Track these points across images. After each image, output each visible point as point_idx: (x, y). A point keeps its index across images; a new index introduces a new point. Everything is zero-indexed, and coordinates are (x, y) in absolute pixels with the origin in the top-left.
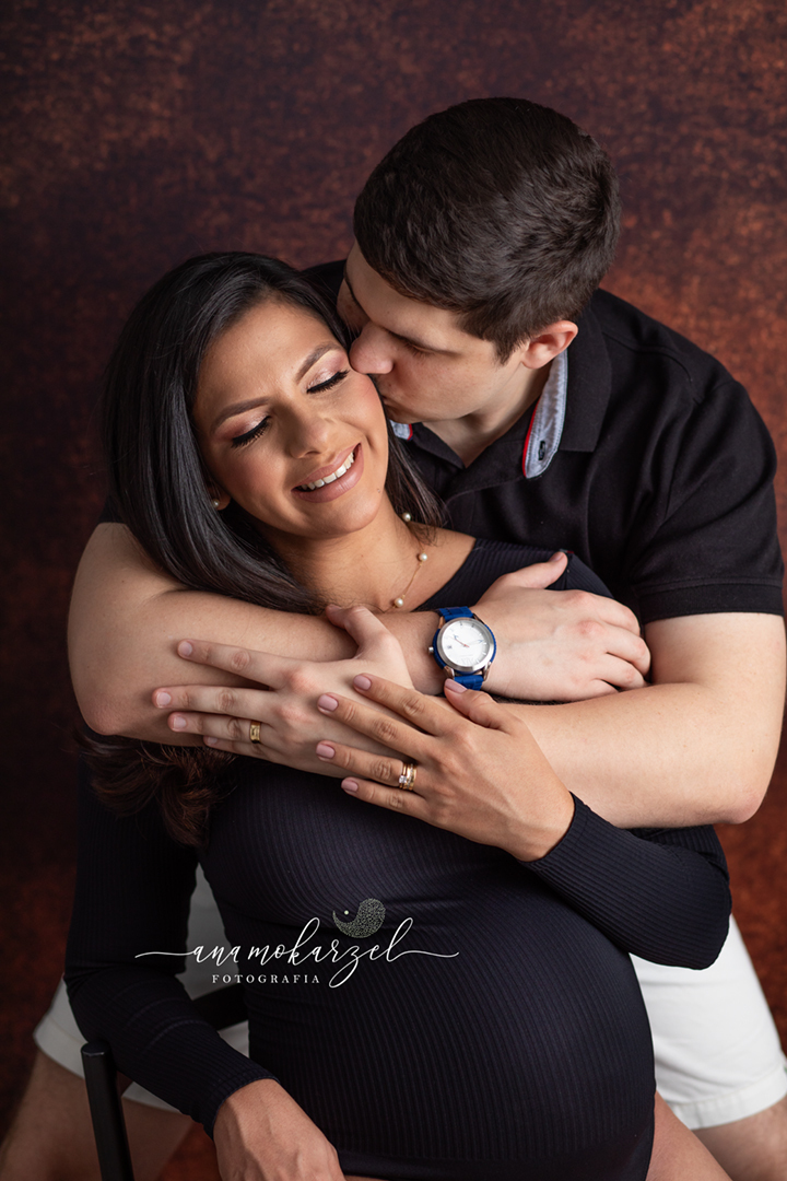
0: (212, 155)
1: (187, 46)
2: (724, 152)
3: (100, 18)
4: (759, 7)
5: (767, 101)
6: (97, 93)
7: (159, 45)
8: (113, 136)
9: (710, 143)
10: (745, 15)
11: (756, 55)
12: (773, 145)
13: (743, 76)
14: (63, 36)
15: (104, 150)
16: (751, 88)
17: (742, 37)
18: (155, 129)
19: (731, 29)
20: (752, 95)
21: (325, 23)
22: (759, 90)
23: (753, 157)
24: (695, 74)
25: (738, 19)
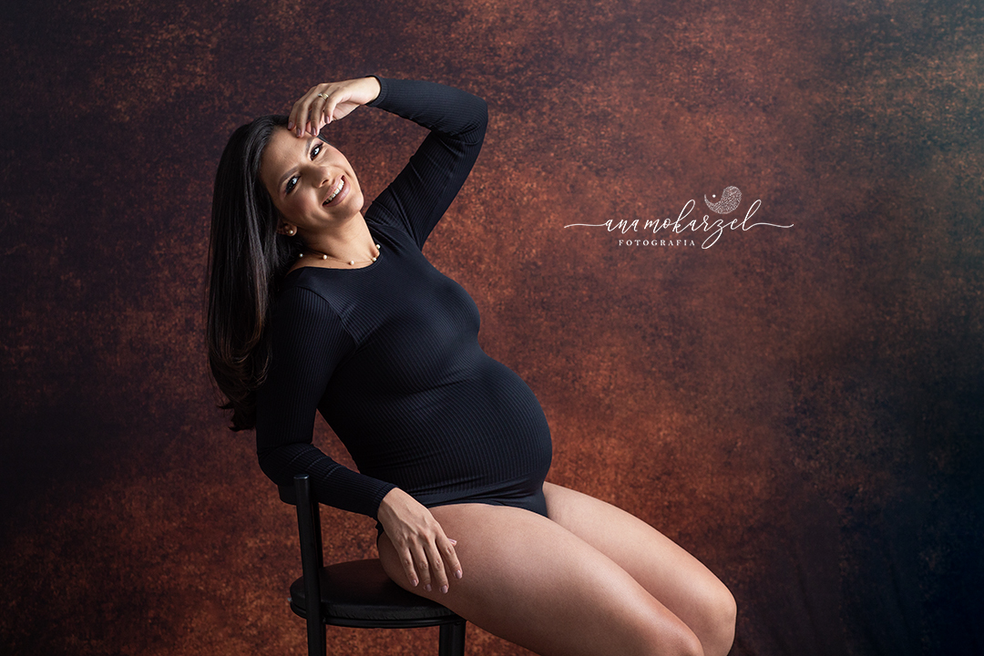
0: (227, 94)
1: (214, 40)
2: (483, 87)
3: (171, 26)
4: (497, 15)
5: (504, 61)
6: (170, 64)
7: (200, 39)
8: (178, 85)
9: (476, 82)
10: (491, 19)
11: (497, 39)
12: (508, 83)
13: (491, 49)
14: (153, 36)
15: (173, 91)
16: (496, 55)
17: (490, 30)
18: (199, 81)
19: (484, 26)
20: (496, 58)
21: (284, 27)
22: (500, 56)
23: (498, 90)
24: (467, 48)
25: (487, 21)
